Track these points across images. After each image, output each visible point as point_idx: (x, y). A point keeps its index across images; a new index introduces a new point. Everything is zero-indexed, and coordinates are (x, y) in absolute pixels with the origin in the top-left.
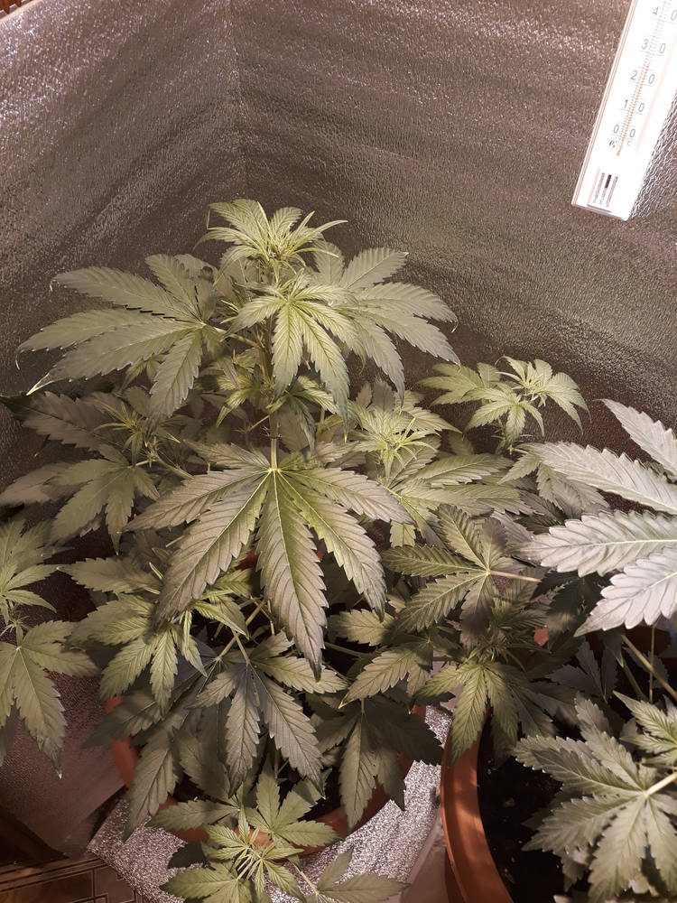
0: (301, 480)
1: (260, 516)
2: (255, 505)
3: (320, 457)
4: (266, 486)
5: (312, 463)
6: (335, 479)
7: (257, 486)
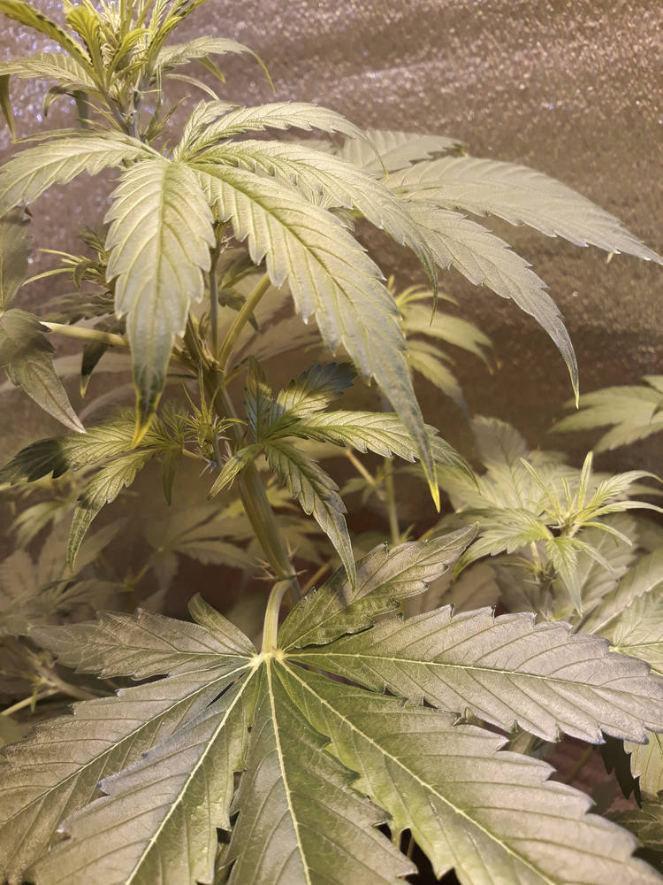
0: (342, 670)
1: (233, 820)
2: (215, 784)
3: (381, 590)
4: (246, 714)
5: (362, 614)
6: (442, 643)
7: (218, 717)
